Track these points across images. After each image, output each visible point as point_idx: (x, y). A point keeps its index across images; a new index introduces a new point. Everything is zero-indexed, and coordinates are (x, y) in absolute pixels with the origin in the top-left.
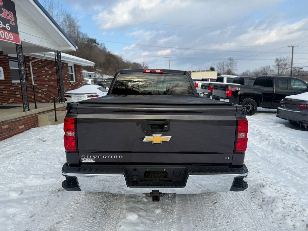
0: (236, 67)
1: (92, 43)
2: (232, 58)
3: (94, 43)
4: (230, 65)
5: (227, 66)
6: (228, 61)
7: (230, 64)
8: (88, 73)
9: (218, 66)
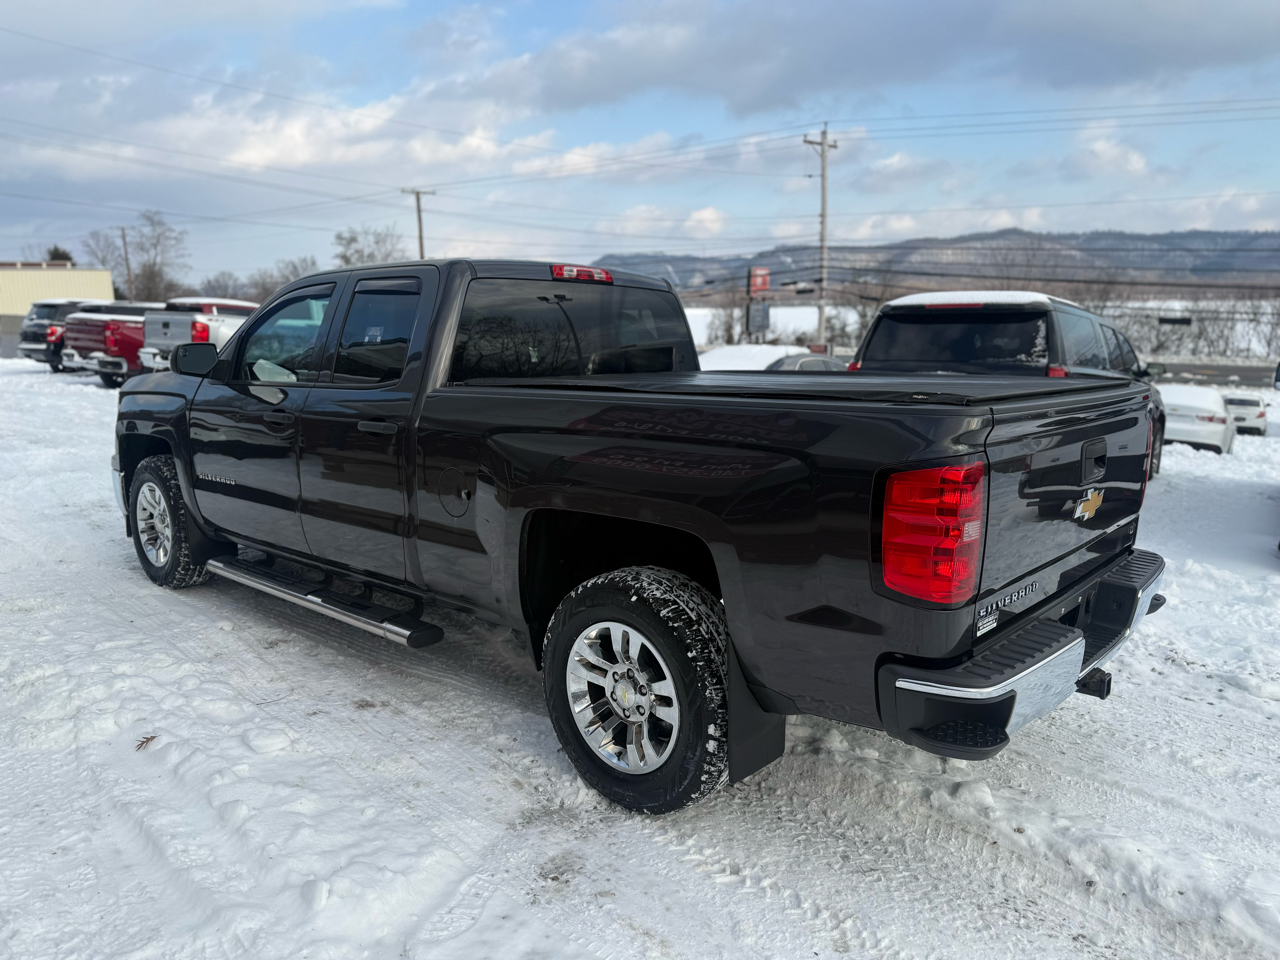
0: (182, 256)
2: (158, 213)
4: (155, 246)
5: (142, 248)
6: (144, 225)
7: (154, 241)
9: (88, 246)
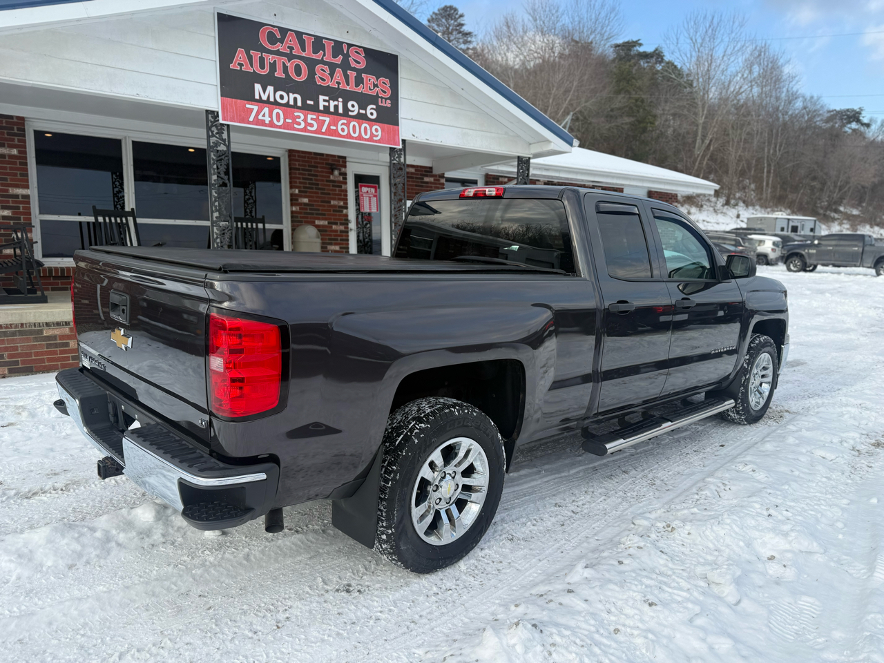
1: (843, 125)
3: (850, 122)
8: (789, 220)
